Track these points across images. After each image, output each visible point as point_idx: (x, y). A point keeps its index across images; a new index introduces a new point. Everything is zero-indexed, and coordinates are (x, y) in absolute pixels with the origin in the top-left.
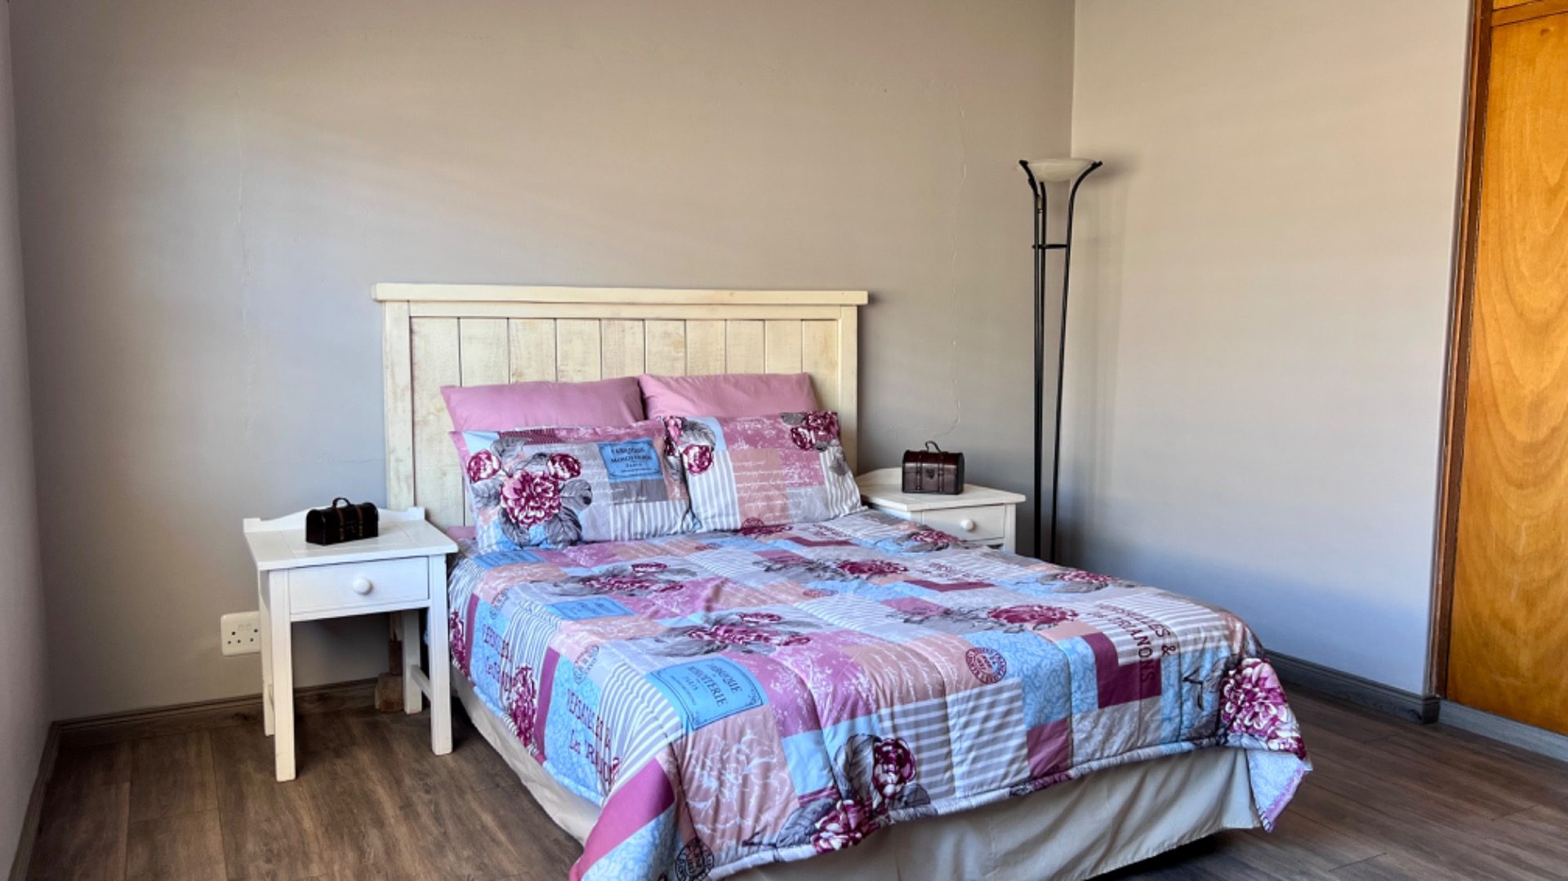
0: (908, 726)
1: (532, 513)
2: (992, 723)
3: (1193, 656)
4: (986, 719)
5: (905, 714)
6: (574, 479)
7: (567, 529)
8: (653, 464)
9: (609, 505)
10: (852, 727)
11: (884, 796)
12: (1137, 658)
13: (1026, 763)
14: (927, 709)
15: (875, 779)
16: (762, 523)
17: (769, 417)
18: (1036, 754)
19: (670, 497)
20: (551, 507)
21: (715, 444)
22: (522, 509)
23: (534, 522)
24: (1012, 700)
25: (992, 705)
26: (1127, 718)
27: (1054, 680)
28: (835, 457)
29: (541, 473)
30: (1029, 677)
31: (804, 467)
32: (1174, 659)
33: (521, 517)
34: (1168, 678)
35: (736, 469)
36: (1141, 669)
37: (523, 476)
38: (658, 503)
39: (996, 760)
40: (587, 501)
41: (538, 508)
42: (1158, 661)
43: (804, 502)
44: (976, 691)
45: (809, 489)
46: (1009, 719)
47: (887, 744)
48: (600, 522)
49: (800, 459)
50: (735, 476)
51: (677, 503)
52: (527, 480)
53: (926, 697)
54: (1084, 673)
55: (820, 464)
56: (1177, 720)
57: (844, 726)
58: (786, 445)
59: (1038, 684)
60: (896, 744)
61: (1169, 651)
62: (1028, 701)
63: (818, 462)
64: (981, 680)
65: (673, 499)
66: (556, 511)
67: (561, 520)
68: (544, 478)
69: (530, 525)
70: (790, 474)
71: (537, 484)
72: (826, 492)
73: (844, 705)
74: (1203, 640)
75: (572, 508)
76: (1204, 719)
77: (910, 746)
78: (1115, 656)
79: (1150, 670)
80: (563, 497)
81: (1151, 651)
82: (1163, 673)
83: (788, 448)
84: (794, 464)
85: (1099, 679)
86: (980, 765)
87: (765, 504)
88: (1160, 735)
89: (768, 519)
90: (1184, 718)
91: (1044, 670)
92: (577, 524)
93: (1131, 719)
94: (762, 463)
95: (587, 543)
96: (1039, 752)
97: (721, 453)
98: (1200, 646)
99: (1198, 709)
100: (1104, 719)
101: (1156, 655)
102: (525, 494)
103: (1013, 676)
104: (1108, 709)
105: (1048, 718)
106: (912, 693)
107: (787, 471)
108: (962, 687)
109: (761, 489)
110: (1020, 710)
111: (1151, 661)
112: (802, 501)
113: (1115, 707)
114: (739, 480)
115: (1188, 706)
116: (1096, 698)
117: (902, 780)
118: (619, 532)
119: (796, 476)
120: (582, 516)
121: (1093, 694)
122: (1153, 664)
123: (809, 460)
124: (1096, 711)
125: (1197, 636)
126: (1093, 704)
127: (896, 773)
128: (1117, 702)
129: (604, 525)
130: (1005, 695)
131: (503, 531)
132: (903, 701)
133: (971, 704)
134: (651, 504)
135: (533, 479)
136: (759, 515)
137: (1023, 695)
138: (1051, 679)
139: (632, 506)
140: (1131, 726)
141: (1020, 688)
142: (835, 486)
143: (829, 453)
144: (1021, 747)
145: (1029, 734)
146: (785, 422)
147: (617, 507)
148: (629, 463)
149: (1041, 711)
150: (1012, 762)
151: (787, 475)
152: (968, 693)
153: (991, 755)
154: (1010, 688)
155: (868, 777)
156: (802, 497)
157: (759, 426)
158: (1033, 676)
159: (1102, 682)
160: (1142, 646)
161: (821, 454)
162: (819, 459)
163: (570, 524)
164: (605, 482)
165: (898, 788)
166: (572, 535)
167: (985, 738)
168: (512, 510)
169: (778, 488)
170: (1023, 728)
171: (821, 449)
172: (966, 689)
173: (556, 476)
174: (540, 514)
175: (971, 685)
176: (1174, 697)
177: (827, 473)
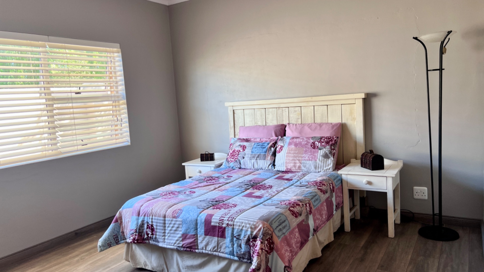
0: (155, 222)
1: (232, 160)
2: (174, 229)
3: (237, 230)
4: (173, 227)
5: (155, 219)
6: (243, 152)
7: (237, 164)
8: (265, 150)
9: (248, 160)
10: (144, 218)
11: (148, 237)
12: (218, 225)
13: (181, 242)
14: (160, 220)
15: (147, 232)
16: (291, 170)
17: (307, 138)
18: (185, 241)
19: (266, 159)
20: (236, 159)
21: (284, 145)
22: (230, 158)
23: (232, 162)
24: (179, 224)
25: (174, 224)
26: (213, 241)
27: (191, 223)
28: (325, 152)
29: (237, 150)
30: (184, 220)
31: (312, 154)
32: (230, 229)
33: (229, 160)
34: (228, 234)
35: (287, 153)
36: (219, 228)
37: (234, 150)
38: (262, 161)
39: (174, 238)
40: (244, 158)
41: (233, 158)
42: (225, 228)
43: (307, 166)
44: (171, 219)
45: (310, 162)
46: (178, 229)
47: (150, 225)
48: (246, 164)
49: (311, 152)
50: (286, 155)
51: (268, 161)
52: (234, 151)
53: (160, 217)
54: (201, 224)
55: (318, 154)
56: (231, 249)
57: (142, 217)
58: (308, 147)
59: (186, 223)
60: (152, 225)
61: (229, 226)
62: (184, 226)
63: (317, 153)
64: (173, 217)
65: (267, 160)
66: (236, 160)
67: (237, 162)
68: (237, 151)
69: (231, 162)
70: (305, 156)
71: (235, 153)
72: (317, 163)
73: (144, 212)
74: (242, 226)
75: (240, 159)
76: (242, 253)
77: (155, 227)
78: (211, 222)
79: (222, 230)
80: (239, 156)
81: (223, 224)
82: (226, 232)
83: (308, 148)
84: (308, 153)
85: (205, 227)
86: (170, 238)
87: (293, 164)
88: (225, 251)
89: (293, 169)
90: (234, 249)
91: (189, 219)
92: (240, 163)
93: (215, 242)
94: (297, 152)
95: (243, 169)
96: (186, 241)
97: (285, 148)
98: (241, 228)
99: (240, 248)
100: (206, 239)
101: (224, 226)
102: (232, 155)
103: (180, 218)
104: (208, 237)
105: (189, 232)
106: (157, 215)
107: (304, 155)
108: (168, 217)
109: (293, 160)
110: (181, 228)
111: (222, 227)
112: (307, 165)
113: (210, 237)
114: (287, 156)
115: (235, 245)
116: (204, 232)
117: (152, 234)
118: (251, 167)
119: (307, 157)
120: (242, 162)
121: (203, 230)
122: (223, 228)
123: (314, 152)
124: (203, 236)
125: (241, 224)
126: (203, 234)
127: (151, 232)
128: (210, 235)
129: (247, 164)
130: (178, 223)
131: (225, 163)
132: (155, 216)
133: (170, 222)
134: (260, 160)
135: (235, 151)
136: (291, 168)
137: (182, 224)
138: (190, 222)
139: (254, 160)
140: (214, 244)
141: (181, 222)
142: (321, 162)
143: (323, 151)
144: (180, 237)
145: (183, 235)
146: (312, 140)
147: (251, 160)
148: (258, 149)
149: (187, 230)
150: (177, 240)
151: (304, 156)
152: (169, 219)
153: (173, 237)
154: (179, 221)
155: (145, 231)
156: (307, 164)
157: (301, 140)
158: (185, 220)
159: (206, 228)
160: (220, 222)
161: (319, 151)
162: (318, 152)
163: (239, 163)
164: (250, 154)
165: (152, 236)
166: (239, 166)
167: (172, 232)
168: (228, 158)
169: (299, 160)
170: (181, 233)
171: (320, 149)
172: (169, 218)
173: (239, 151)
174: (233, 160)
175: (170, 217)
176: (229, 241)
177: (320, 157)
